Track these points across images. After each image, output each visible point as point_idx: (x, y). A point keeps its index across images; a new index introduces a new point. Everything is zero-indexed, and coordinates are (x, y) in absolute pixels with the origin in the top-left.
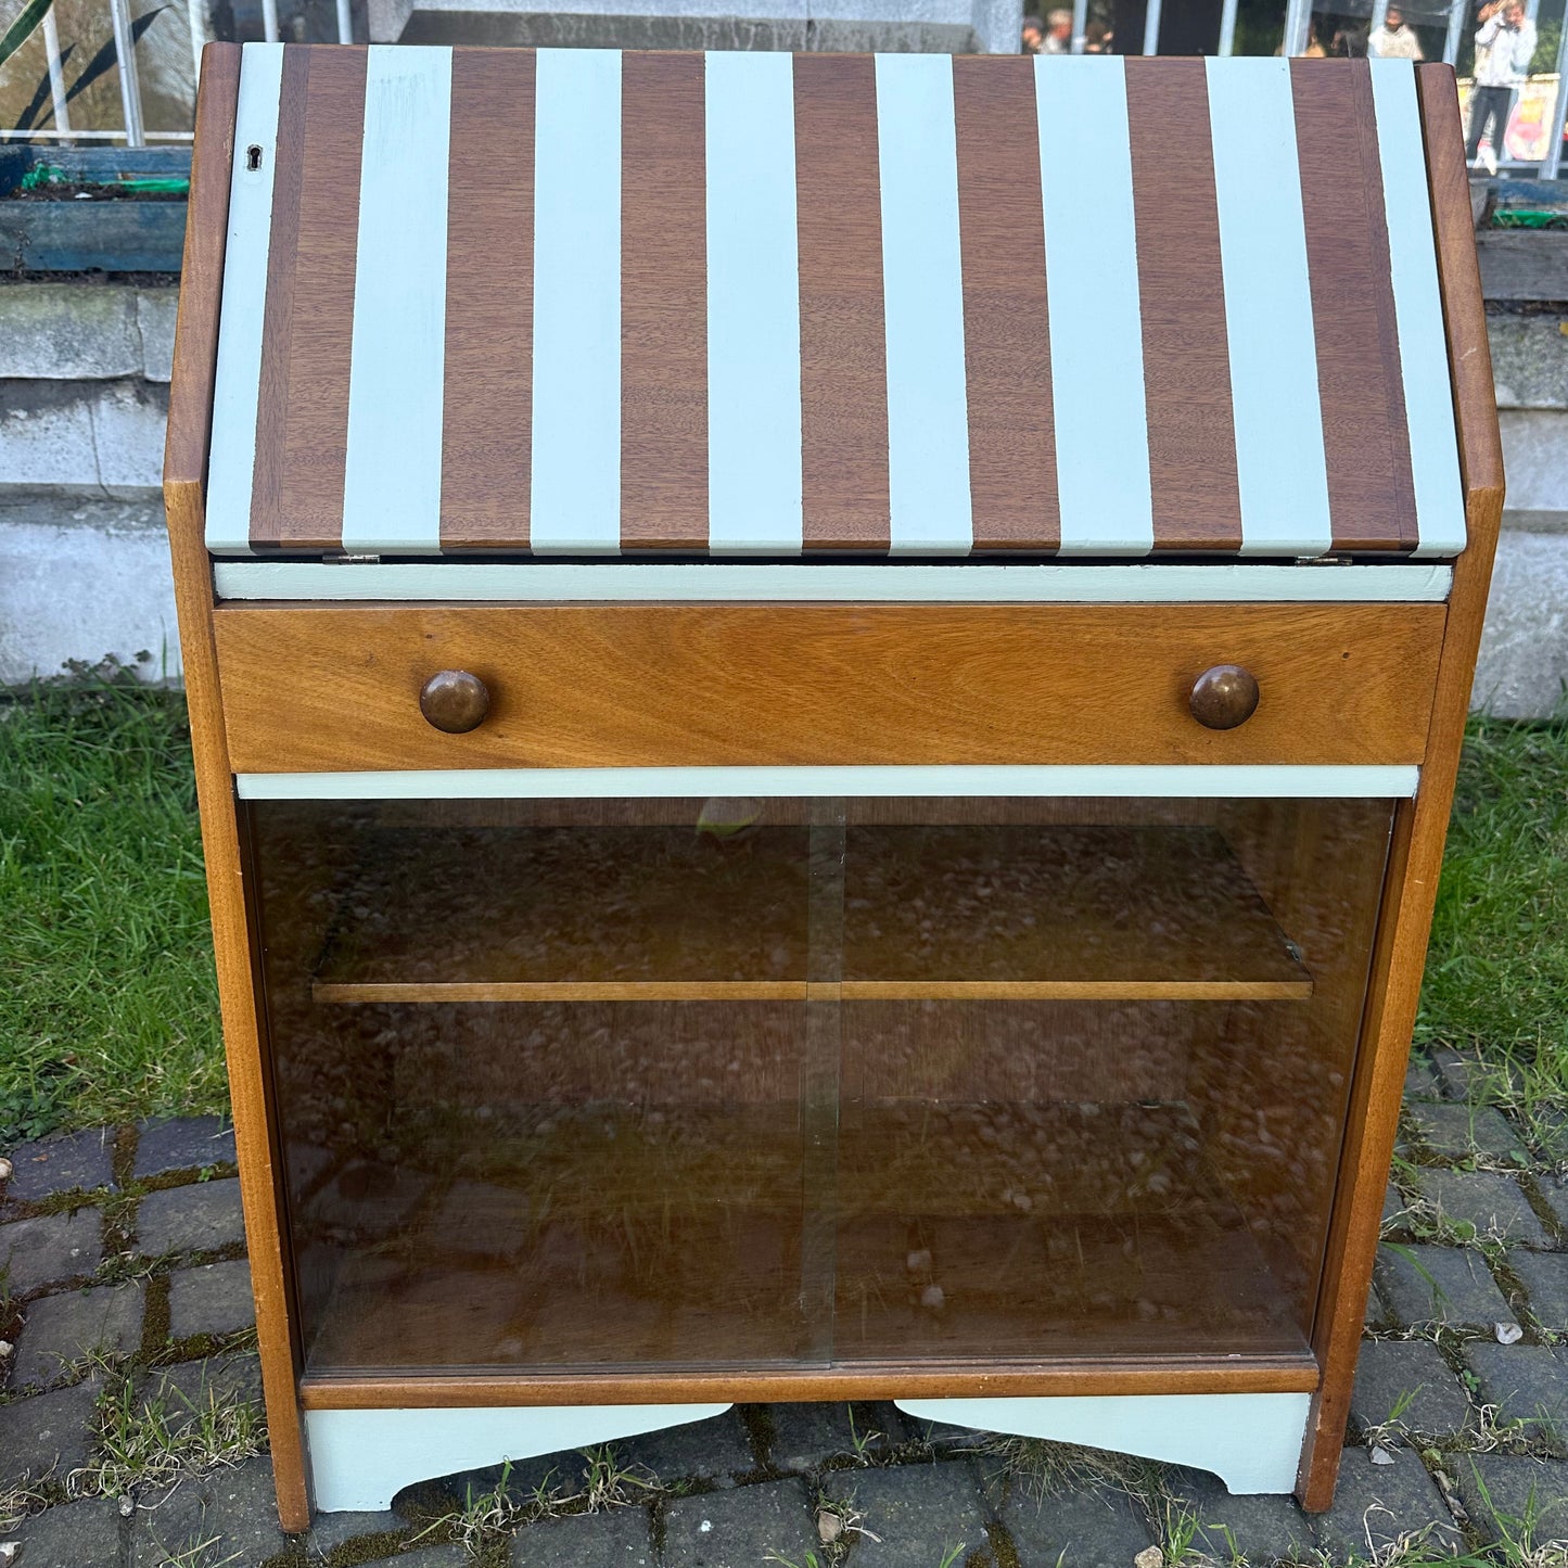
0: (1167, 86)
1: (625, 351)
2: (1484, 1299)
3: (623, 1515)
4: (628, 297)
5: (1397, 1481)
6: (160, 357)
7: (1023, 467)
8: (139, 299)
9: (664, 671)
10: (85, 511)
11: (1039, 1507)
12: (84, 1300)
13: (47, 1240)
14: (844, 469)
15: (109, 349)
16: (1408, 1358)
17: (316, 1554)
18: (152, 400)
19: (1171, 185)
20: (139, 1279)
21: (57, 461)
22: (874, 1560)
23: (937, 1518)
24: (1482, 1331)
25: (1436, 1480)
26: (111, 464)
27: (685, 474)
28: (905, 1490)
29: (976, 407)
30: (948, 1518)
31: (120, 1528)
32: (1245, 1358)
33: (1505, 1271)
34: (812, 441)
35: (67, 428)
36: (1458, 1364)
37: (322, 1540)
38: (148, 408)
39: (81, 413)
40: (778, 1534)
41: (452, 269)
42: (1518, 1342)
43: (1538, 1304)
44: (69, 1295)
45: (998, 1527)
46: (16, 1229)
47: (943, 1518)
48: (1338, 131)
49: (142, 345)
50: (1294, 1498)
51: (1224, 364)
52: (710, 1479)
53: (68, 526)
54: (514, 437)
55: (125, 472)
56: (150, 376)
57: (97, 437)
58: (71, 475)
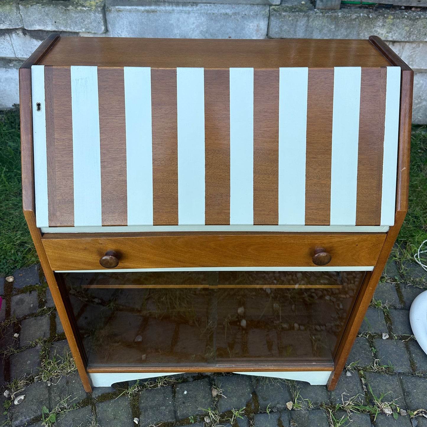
0: (321, 79)
1: (154, 168)
2: (381, 324)
3: (166, 388)
4: (155, 151)
5: (351, 381)
6: (28, 23)
7: (269, 202)
8: (20, 6)
9: (167, 249)
10: (13, 63)
11: (265, 388)
12: (35, 321)
13: (25, 301)
14: (217, 203)
15: (13, 20)
16: (359, 343)
17: (94, 398)
18: (28, 34)
19: (319, 113)
20: (48, 315)
21: (2, 51)
22: (225, 403)
23: (240, 391)
24: (379, 335)
25: (361, 380)
26: (18, 52)
27: (172, 205)
28: (233, 383)
29: (256, 184)
30: (243, 391)
31: (48, 390)
32: (317, 364)
33: (388, 315)
34: (208, 194)
35: (4, 42)
36: (372, 345)
37: (96, 394)
38: (26, 36)
39: (7, 37)
40: (203, 395)
41: (102, 143)
42: (387, 339)
43: (394, 326)
44: (31, 319)
45: (254, 393)
46: (16, 298)
47: (242, 391)
48: (374, 94)
49: (22, 19)
50: (326, 386)
51: (330, 171)
52: (187, 378)
53: (8, 68)
54: (122, 194)
55: (23, 54)
56: (26, 28)
57: (13, 44)
58: (7, 55)
